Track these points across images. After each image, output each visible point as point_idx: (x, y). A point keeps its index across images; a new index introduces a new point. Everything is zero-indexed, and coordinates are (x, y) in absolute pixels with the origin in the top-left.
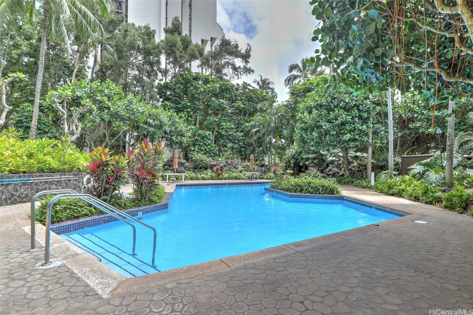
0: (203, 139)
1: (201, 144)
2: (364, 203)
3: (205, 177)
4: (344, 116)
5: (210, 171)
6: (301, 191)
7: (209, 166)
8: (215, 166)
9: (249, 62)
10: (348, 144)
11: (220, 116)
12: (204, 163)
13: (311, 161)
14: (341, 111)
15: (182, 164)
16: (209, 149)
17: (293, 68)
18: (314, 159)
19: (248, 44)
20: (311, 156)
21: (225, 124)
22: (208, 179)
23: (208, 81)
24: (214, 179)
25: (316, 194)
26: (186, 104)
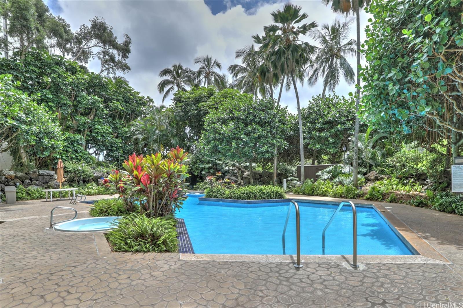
0: (73, 144)
1: (70, 150)
2: (319, 202)
3: (90, 192)
4: (260, 131)
5: (94, 184)
6: (255, 197)
7: (91, 178)
8: (101, 177)
9: (127, 57)
10: (263, 155)
11: (92, 116)
12: (87, 175)
13: (207, 171)
14: (258, 127)
15: (51, 176)
16: (81, 157)
17: (166, 72)
18: (209, 168)
19: (127, 35)
20: (207, 166)
21: (100, 127)
22: (95, 194)
23: (74, 70)
24: (102, 194)
25: (268, 199)
26: (45, 95)
